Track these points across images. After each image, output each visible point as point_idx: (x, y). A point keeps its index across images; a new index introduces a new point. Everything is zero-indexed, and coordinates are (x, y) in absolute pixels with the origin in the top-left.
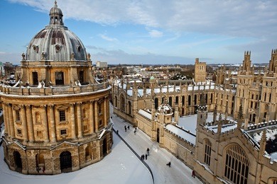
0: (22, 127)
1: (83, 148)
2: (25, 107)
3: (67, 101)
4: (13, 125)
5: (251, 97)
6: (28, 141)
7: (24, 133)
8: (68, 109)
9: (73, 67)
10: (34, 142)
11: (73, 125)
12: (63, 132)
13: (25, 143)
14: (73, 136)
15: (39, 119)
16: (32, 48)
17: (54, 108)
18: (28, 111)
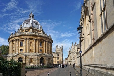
8: (24, 41)
12: (21, 50)
17: (18, 40)
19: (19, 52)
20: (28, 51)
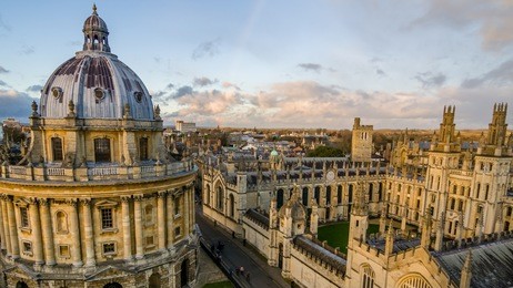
0: (33, 238)
1: (143, 277)
2: (37, 203)
3: (114, 192)
4: (16, 235)
5: (452, 190)
6: (43, 264)
7: (35, 249)
8: (118, 206)
9: (129, 130)
10: (55, 266)
11: (126, 236)
12: (108, 248)
13: (37, 267)
14: (127, 256)
15: (64, 224)
16: (51, 93)
17: (91, 204)
18: (43, 209)
19: (99, 255)
20: (139, 249)
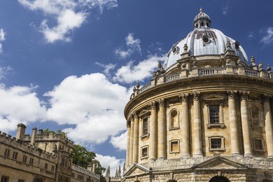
0: (149, 142)
2: (157, 105)
11: (232, 130)
14: (234, 152)
15: (176, 122)
19: (207, 150)
20: (247, 147)
